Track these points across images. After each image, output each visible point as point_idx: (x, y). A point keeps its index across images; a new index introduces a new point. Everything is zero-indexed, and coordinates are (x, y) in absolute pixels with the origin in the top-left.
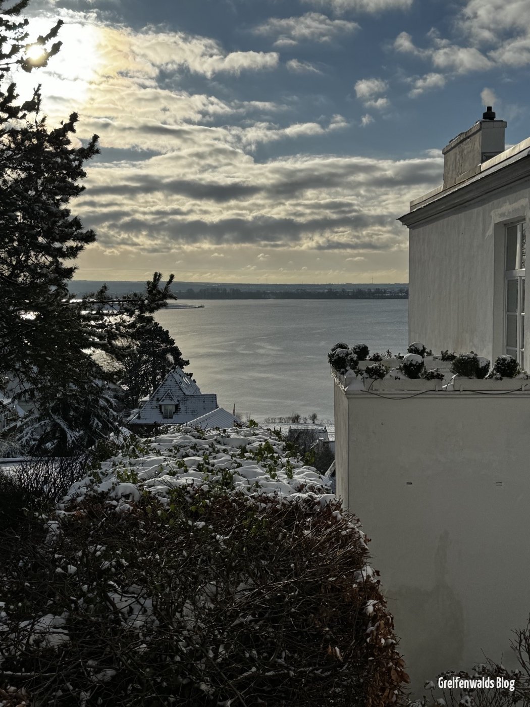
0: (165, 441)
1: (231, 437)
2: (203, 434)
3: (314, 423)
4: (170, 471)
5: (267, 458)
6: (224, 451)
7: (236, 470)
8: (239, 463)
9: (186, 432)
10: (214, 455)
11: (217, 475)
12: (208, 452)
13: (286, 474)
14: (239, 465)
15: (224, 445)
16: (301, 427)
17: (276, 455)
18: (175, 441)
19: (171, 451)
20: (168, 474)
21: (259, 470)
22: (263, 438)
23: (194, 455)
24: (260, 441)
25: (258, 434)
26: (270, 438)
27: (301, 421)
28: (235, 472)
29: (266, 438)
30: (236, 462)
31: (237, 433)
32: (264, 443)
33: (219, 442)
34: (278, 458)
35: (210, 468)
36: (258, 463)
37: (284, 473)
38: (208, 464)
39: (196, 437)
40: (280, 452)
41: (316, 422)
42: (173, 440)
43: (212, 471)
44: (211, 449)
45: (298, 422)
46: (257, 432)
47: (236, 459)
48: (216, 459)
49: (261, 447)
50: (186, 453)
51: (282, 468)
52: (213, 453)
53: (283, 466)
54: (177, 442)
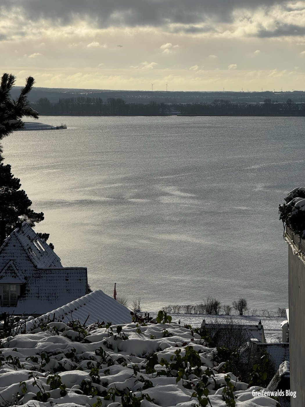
0: (23, 344)
1: (130, 338)
2: (86, 335)
3: (241, 314)
4: (39, 393)
5: (190, 372)
6: (121, 361)
7: (144, 392)
8: (147, 381)
9: (57, 330)
10: (105, 367)
11: (114, 400)
12: (95, 362)
13: (224, 399)
14: (148, 385)
15: (119, 351)
16: (222, 321)
17: (203, 368)
18: (40, 344)
19: (35, 360)
20: (35, 398)
21: (180, 393)
22: (181, 341)
23: (74, 368)
24: (177, 346)
25: (171, 335)
26: (192, 340)
27: (222, 312)
28: (143, 396)
29: (186, 340)
30: (142, 380)
31: (139, 332)
32: (183, 349)
33: (110, 347)
34: (209, 373)
35: (102, 388)
36: (177, 381)
37: (219, 398)
38: (98, 381)
39: (73, 338)
40: (210, 363)
41: (245, 313)
42: (36, 343)
43: (104, 394)
44: (99, 358)
45: (217, 314)
46: (169, 330)
47: (143, 375)
48: (109, 374)
49: (178, 356)
50: (60, 364)
51: (216, 389)
52: (102, 365)
53: (217, 386)
54: (43, 346)
